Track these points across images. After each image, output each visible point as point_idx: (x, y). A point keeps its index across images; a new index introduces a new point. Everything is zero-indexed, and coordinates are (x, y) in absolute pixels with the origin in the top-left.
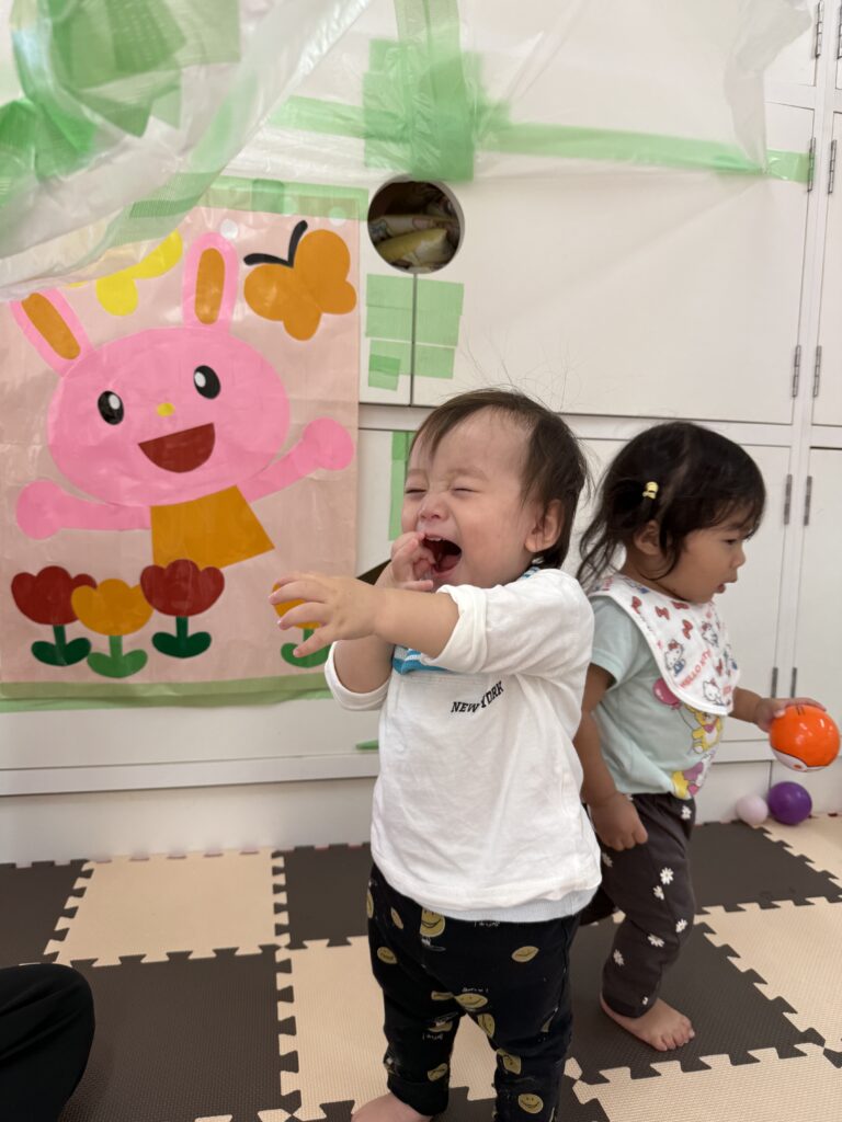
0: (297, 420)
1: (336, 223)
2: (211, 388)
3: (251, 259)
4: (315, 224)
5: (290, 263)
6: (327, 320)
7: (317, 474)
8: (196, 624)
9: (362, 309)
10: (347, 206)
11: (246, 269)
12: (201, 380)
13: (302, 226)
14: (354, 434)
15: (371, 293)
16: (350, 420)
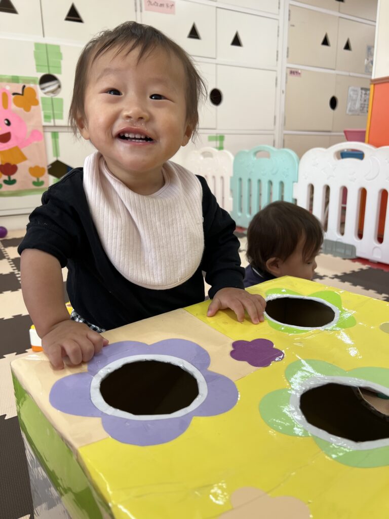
0: (29, 130)
1: (32, 85)
2: (9, 124)
3: (14, 94)
4: (27, 86)
5: (22, 95)
6: (33, 107)
7: (36, 142)
8: (13, 177)
9: (41, 105)
10: (33, 81)
11: (13, 97)
12: (6, 122)
13: (24, 87)
14: (42, 133)
15: (42, 102)
16: (41, 130)
